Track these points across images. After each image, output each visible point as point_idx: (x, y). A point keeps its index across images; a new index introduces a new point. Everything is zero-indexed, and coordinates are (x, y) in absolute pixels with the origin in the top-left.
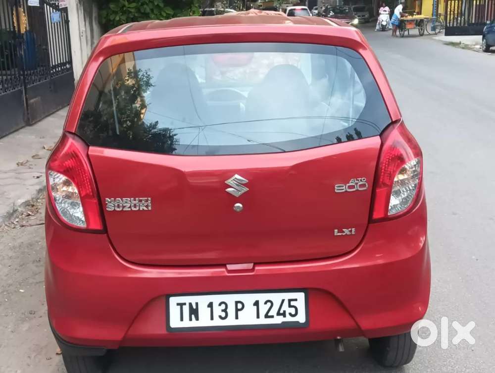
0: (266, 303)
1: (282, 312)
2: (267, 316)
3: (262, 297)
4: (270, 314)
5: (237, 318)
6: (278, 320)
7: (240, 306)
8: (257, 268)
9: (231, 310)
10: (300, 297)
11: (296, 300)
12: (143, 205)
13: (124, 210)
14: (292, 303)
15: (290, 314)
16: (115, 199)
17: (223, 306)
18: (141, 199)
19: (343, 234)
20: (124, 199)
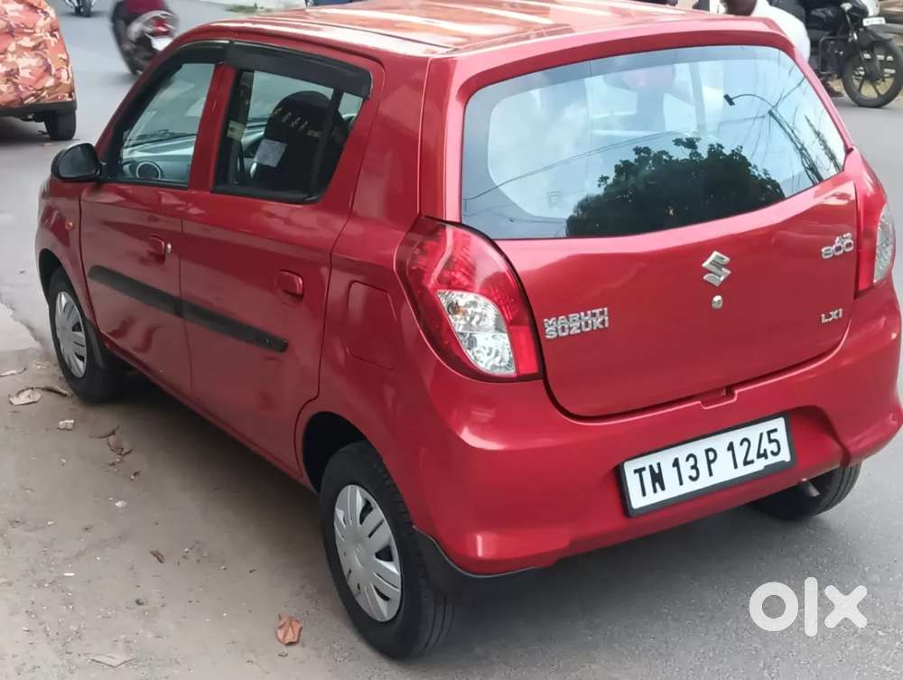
0: (741, 444)
1: (762, 452)
2: (746, 463)
3: (735, 436)
4: (748, 459)
5: (711, 474)
6: (759, 465)
7: (711, 455)
8: (736, 392)
9: (702, 465)
10: (779, 424)
11: (775, 430)
12: (596, 319)
13: (571, 333)
14: (773, 436)
15: (773, 453)
16: (557, 319)
17: (692, 461)
18: (594, 311)
19: (831, 319)
20: (571, 316)
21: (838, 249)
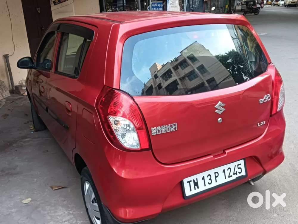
0: (228, 170)
1: (235, 172)
2: (229, 177)
3: (226, 167)
4: (230, 175)
5: (216, 182)
6: (234, 177)
7: (217, 175)
8: (227, 152)
9: (213, 178)
10: (242, 162)
11: (240, 164)
12: (173, 127)
13: (162, 132)
14: (239, 166)
15: (239, 172)
16: (157, 128)
17: (209, 177)
18: (171, 124)
19: (261, 125)
20: (162, 127)
21: (265, 99)
